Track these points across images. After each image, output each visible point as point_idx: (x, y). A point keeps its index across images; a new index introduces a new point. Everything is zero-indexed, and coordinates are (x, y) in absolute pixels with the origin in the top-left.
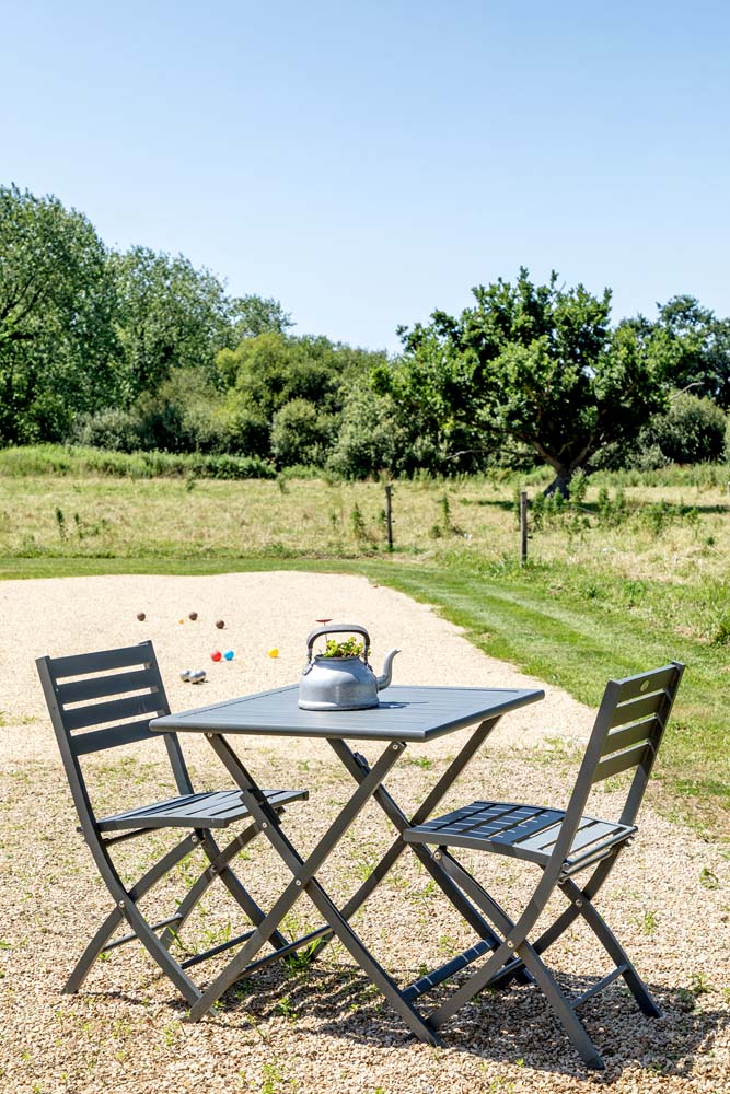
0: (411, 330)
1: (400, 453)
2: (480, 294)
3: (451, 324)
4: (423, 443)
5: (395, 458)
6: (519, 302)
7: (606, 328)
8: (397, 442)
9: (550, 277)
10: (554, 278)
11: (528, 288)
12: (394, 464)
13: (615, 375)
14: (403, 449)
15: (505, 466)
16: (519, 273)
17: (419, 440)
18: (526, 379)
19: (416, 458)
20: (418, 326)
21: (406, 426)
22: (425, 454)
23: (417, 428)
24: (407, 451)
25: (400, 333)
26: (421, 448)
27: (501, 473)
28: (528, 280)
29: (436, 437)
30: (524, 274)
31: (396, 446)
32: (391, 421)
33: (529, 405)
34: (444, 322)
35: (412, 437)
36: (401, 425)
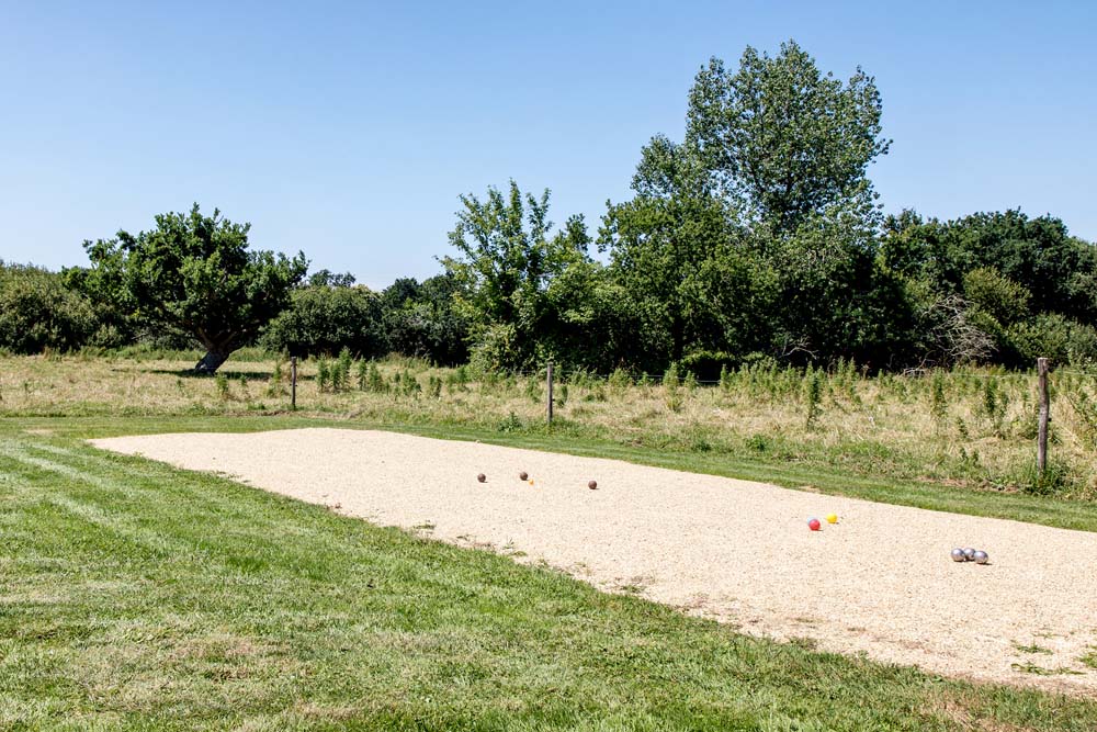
0: (95, 244)
1: (20, 334)
2: (159, 219)
3: (132, 241)
4: (38, 328)
5: (17, 338)
6: (190, 230)
7: (246, 250)
8: (18, 326)
9: (213, 212)
10: (217, 213)
11: (198, 218)
12: (16, 342)
13: (261, 282)
14: (23, 332)
15: (100, 346)
16: (192, 207)
17: (36, 327)
18: (206, 282)
19: (33, 338)
20: (100, 242)
21: (26, 315)
22: (40, 335)
23: (33, 317)
24: (26, 333)
25: (85, 246)
26: (37, 331)
27: (97, 350)
28: (199, 212)
29: (49, 323)
30: (196, 207)
31: (18, 329)
32: (14, 311)
33: (202, 302)
34: (126, 240)
35: (30, 323)
36: (22, 314)
